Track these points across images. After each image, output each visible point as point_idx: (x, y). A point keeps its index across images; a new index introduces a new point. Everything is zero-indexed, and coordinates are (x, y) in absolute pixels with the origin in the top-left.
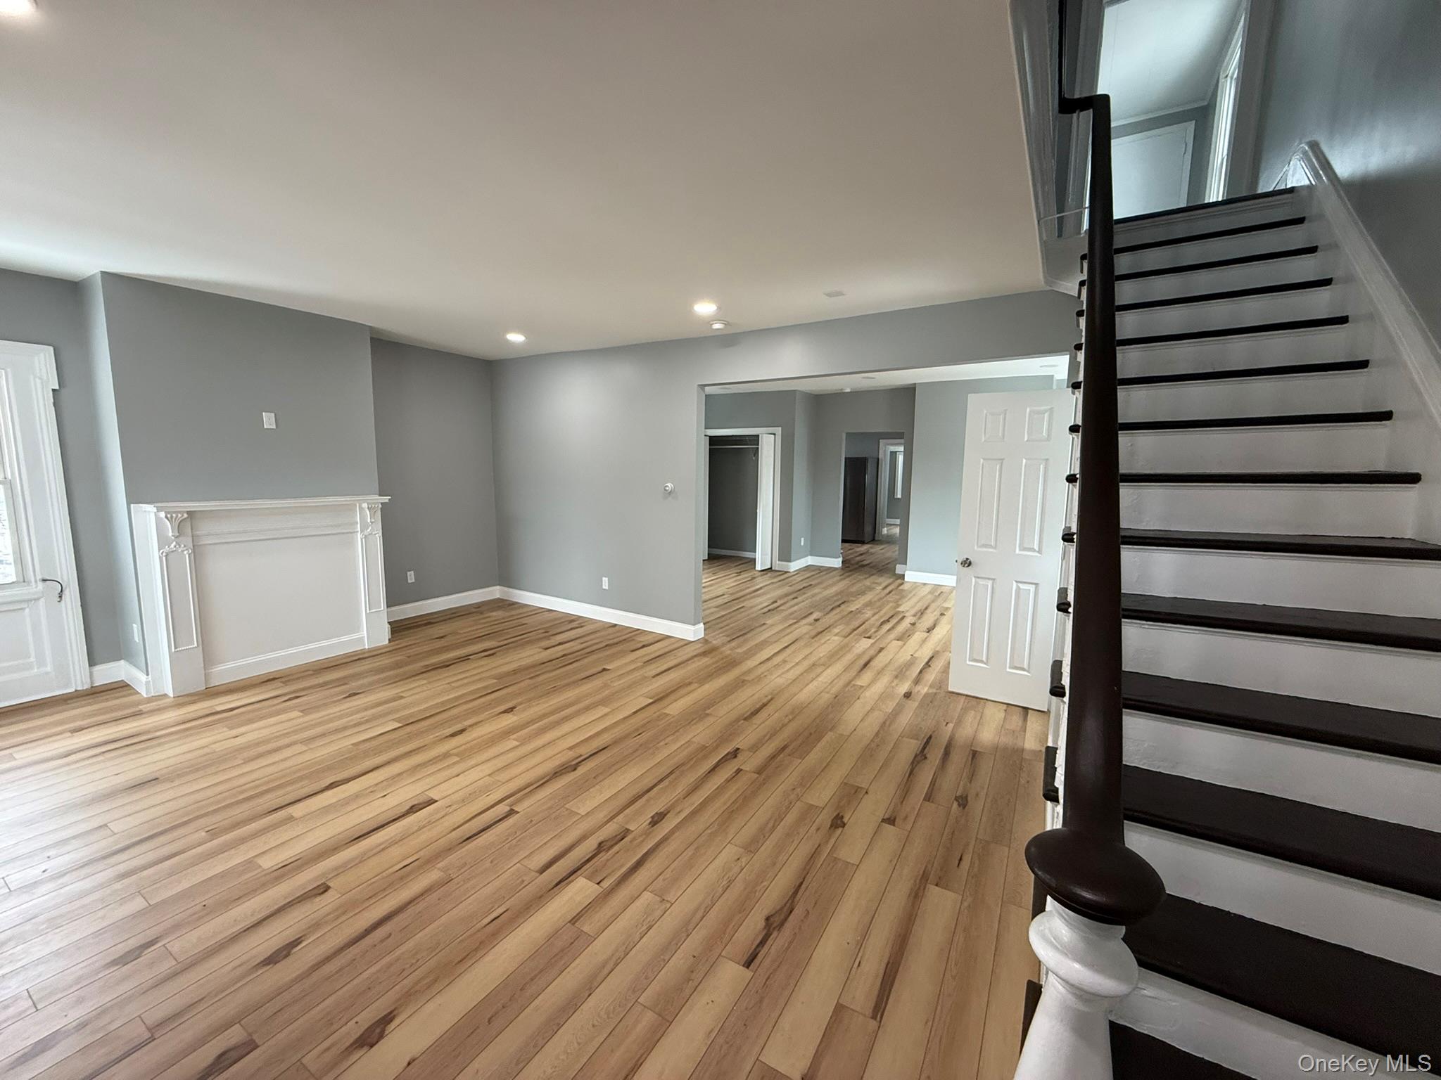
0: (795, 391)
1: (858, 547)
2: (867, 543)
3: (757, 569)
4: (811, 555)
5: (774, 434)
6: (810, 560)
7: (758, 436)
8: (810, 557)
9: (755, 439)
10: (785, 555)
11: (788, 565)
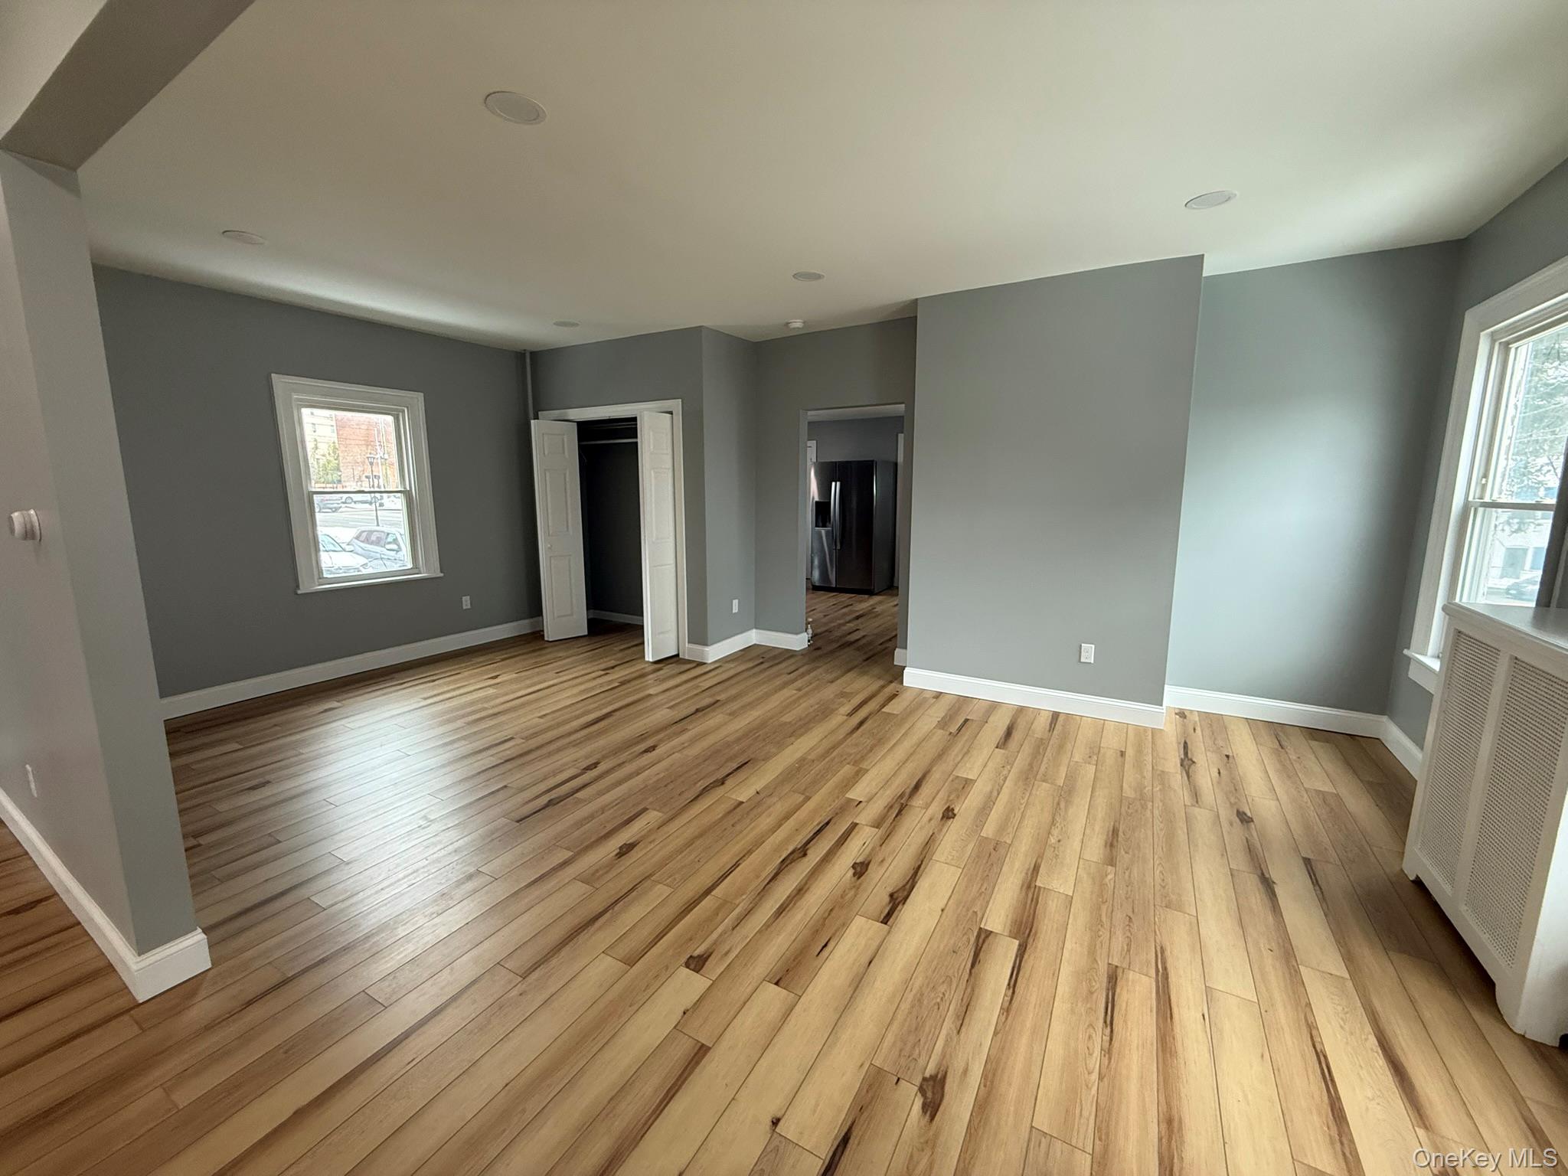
0: (698, 330)
1: (861, 602)
2: (877, 594)
3: (647, 659)
4: (756, 628)
5: (671, 413)
6: (753, 637)
7: (634, 419)
8: (754, 630)
9: (628, 427)
10: (699, 634)
11: (703, 651)
